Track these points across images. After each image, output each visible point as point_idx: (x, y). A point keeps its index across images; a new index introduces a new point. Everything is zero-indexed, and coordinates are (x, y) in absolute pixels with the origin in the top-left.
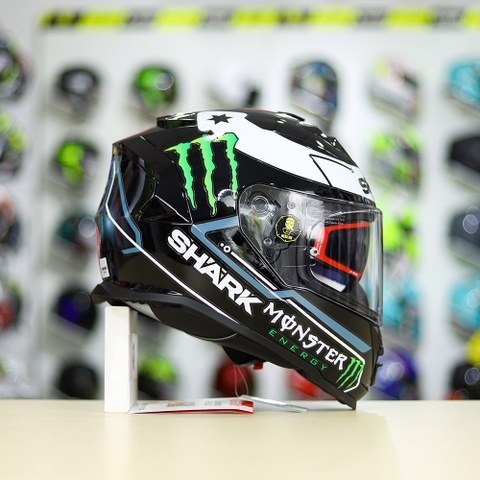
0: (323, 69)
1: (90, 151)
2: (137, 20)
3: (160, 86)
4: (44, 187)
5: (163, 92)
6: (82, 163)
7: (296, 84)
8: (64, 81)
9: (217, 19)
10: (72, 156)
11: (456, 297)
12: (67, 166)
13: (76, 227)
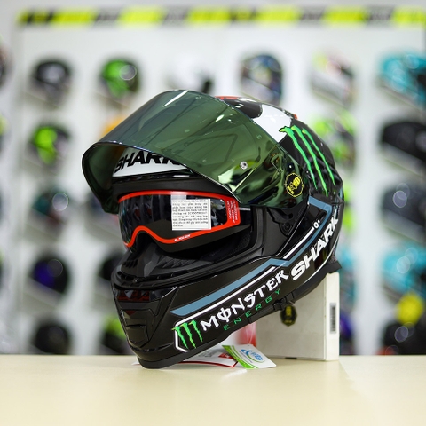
0: (269, 61)
1: (62, 134)
2: (104, 18)
3: (125, 77)
4: (21, 166)
5: (127, 81)
6: (55, 145)
7: (245, 75)
8: (40, 72)
9: (175, 17)
10: (46, 139)
11: (387, 263)
12: (43, 148)
13: (50, 202)
